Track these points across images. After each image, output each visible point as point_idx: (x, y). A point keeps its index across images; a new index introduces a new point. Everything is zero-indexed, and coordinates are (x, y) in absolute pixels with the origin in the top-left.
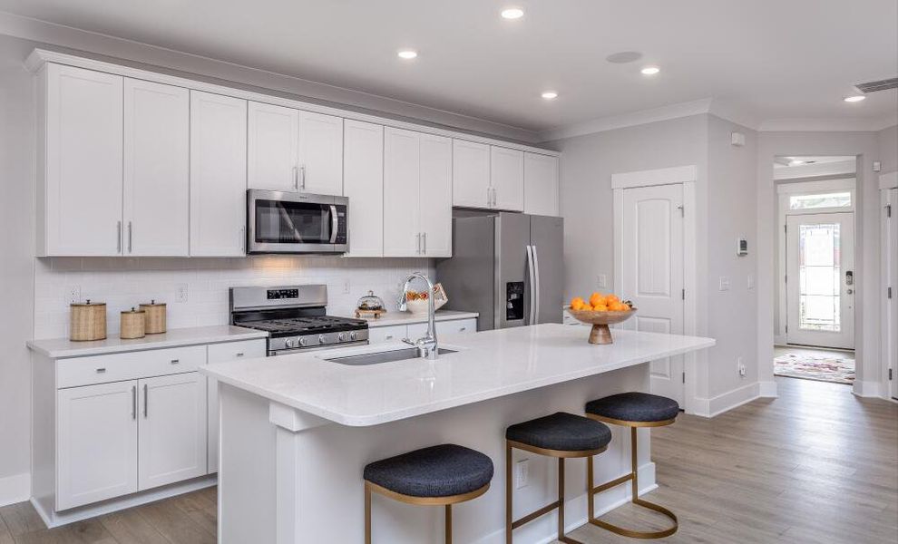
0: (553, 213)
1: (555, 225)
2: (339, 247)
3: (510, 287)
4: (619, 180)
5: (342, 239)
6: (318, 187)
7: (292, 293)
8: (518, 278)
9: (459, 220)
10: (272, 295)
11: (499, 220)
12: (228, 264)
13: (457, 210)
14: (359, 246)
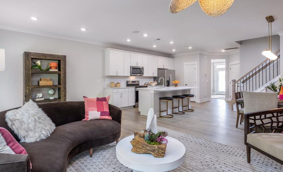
0: (173, 69)
1: (174, 71)
2: (142, 75)
3: (167, 81)
4: (185, 64)
5: (143, 74)
6: (140, 65)
7: (135, 82)
8: (168, 80)
9: (158, 70)
10: (133, 82)
11: (165, 70)
12: (127, 77)
13: (159, 69)
14: (145, 75)
